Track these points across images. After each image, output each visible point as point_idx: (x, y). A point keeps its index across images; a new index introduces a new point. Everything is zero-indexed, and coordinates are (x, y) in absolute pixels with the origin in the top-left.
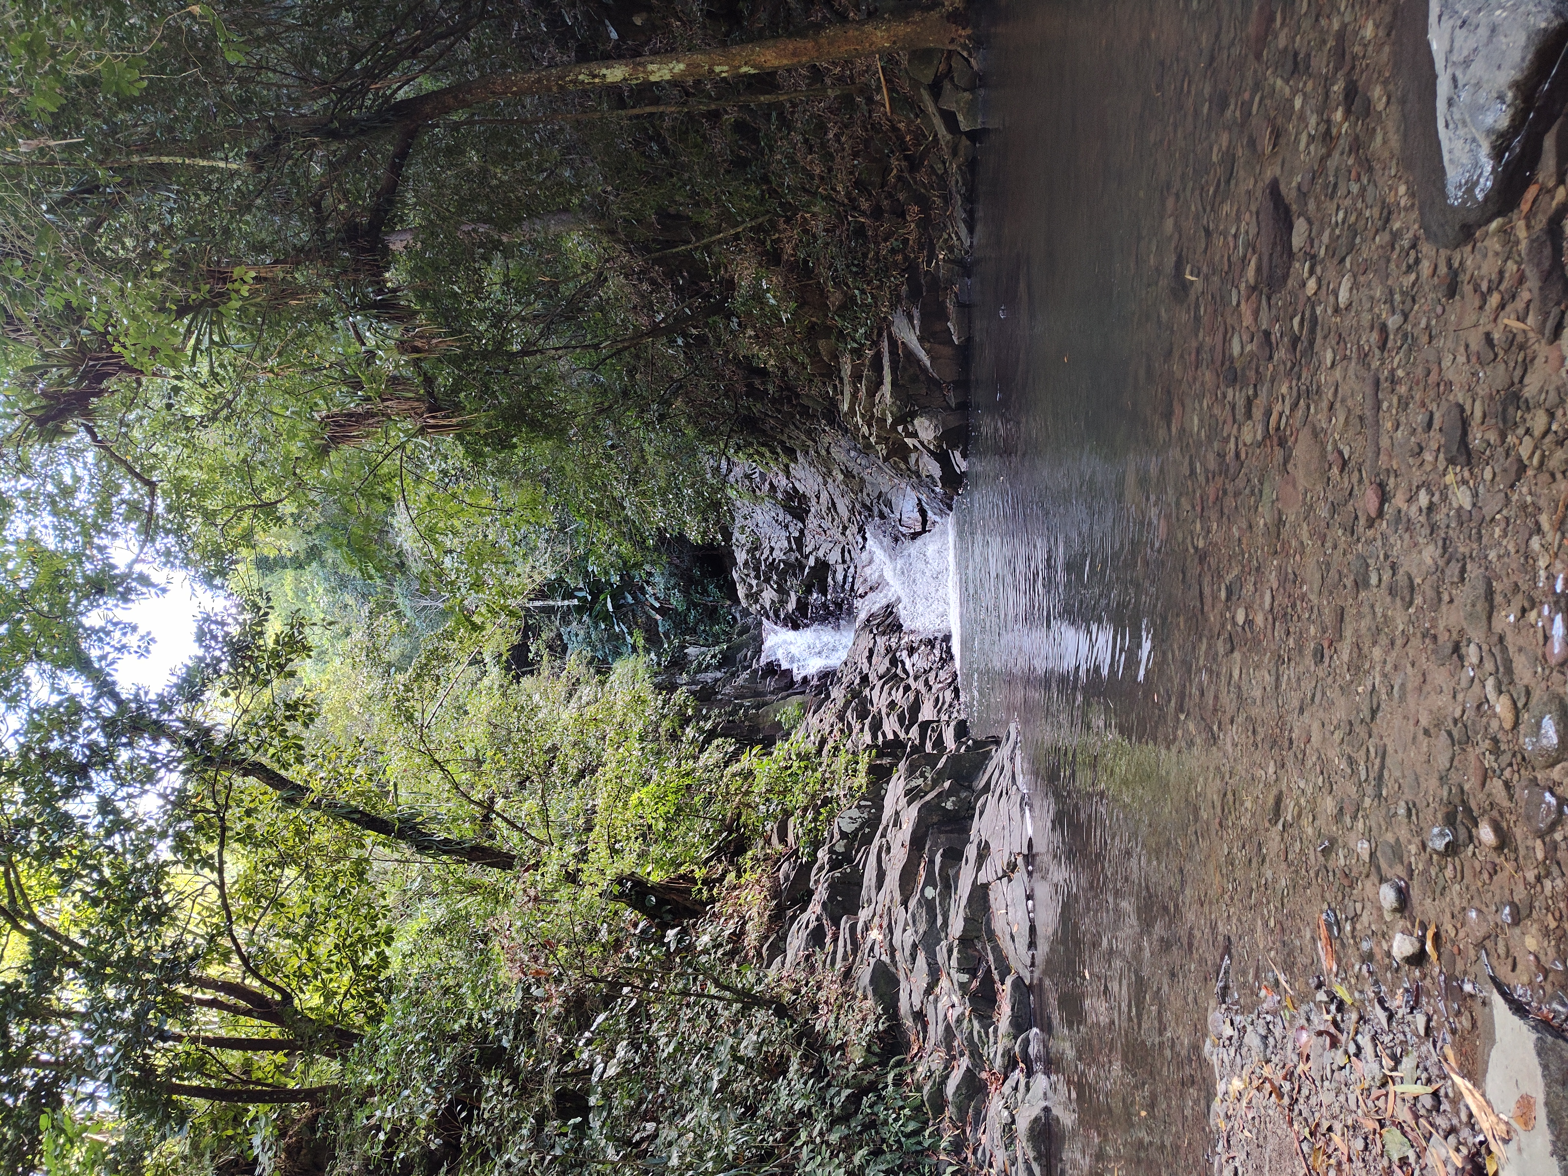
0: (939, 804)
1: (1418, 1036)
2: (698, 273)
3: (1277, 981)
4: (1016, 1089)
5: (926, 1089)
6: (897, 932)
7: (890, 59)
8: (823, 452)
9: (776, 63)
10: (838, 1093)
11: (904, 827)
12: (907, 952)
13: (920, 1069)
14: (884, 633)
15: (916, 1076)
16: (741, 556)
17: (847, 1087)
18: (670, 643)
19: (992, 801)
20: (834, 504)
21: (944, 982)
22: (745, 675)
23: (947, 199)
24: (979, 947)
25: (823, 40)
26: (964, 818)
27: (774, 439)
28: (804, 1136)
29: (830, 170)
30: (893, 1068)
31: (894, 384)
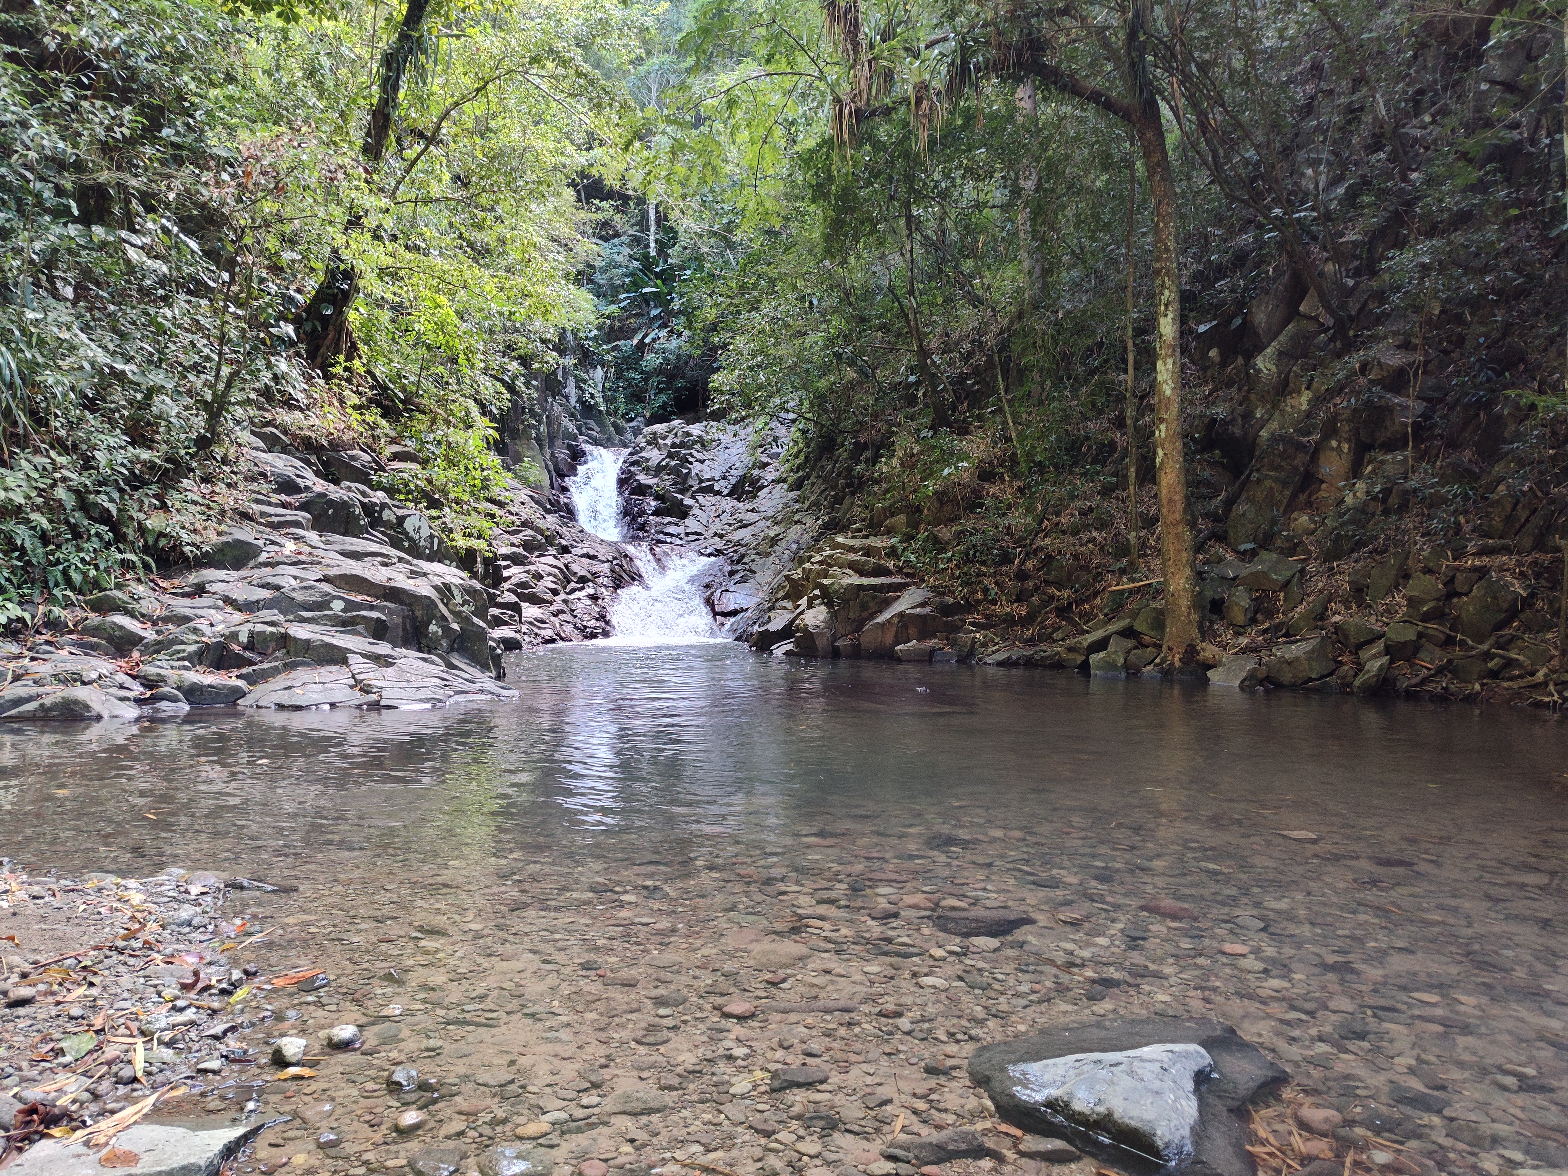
0: (435, 617)
1: (197, 1063)
2: (976, 399)
3: (251, 934)
4: (121, 687)
5: (118, 594)
6: (293, 570)
7: (1158, 591)
8: (797, 517)
9: (1164, 483)
10: (112, 500)
11: (411, 581)
12: (271, 580)
13: (141, 588)
14: (613, 571)
15: (133, 584)
16: (696, 429)
17: (119, 510)
18: (608, 352)
19: (439, 669)
20: (745, 526)
21: (238, 617)
22: (572, 428)
23: (1030, 642)
24: (277, 654)
25: (1180, 527)
26: (419, 643)
27: (813, 469)
28: (62, 460)
29: (1064, 532)
30: (141, 558)
31: (860, 587)
